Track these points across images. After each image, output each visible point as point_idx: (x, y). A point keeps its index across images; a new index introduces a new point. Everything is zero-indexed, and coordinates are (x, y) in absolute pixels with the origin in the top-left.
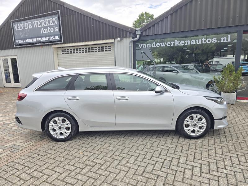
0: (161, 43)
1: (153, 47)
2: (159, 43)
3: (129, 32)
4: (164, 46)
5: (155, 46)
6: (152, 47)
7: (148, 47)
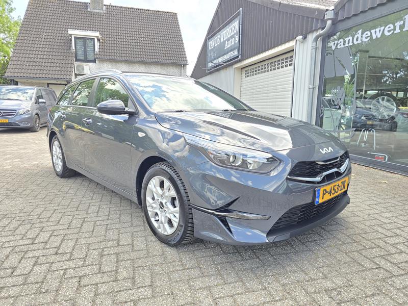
0: (373, 31)
1: (355, 42)
2: (368, 33)
3: (316, 19)
4: (379, 36)
5: (359, 41)
6: (353, 44)
7: (346, 45)
